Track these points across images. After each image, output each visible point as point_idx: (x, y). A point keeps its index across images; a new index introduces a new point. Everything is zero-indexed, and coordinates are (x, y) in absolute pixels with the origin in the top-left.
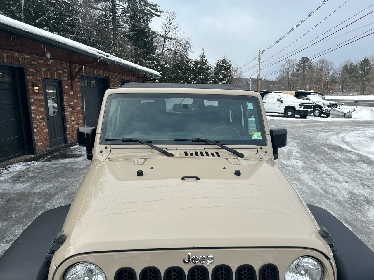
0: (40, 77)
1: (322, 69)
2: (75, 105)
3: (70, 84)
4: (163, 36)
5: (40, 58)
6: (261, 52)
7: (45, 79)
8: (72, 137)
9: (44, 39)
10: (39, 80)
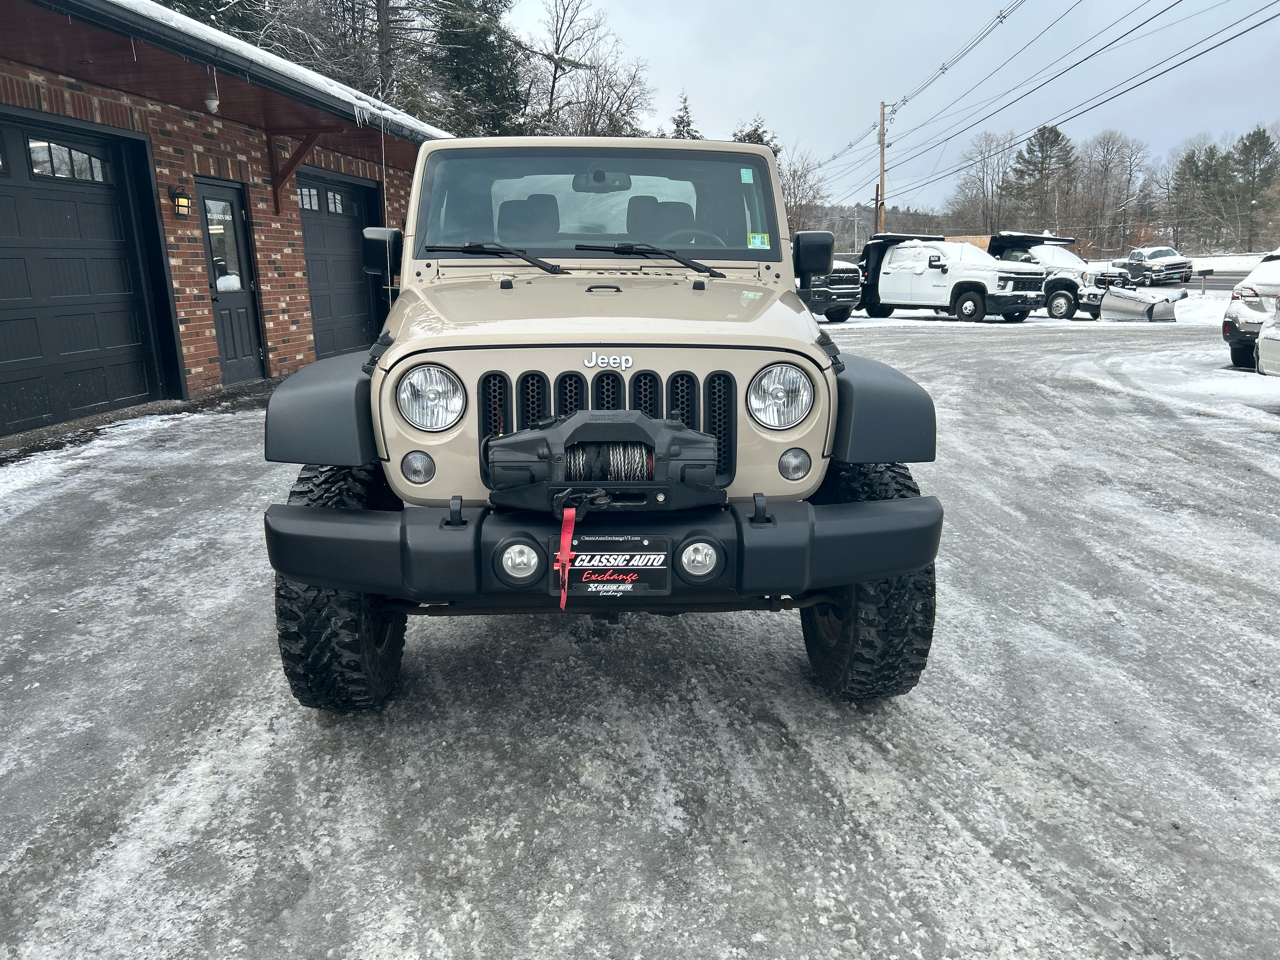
0: (188, 172)
1: (1106, 170)
2: (286, 262)
3: (271, 197)
4: (549, 57)
5: (187, 112)
6: (888, 110)
7: (202, 178)
8: (281, 361)
9: (213, 51)
10: (186, 181)
